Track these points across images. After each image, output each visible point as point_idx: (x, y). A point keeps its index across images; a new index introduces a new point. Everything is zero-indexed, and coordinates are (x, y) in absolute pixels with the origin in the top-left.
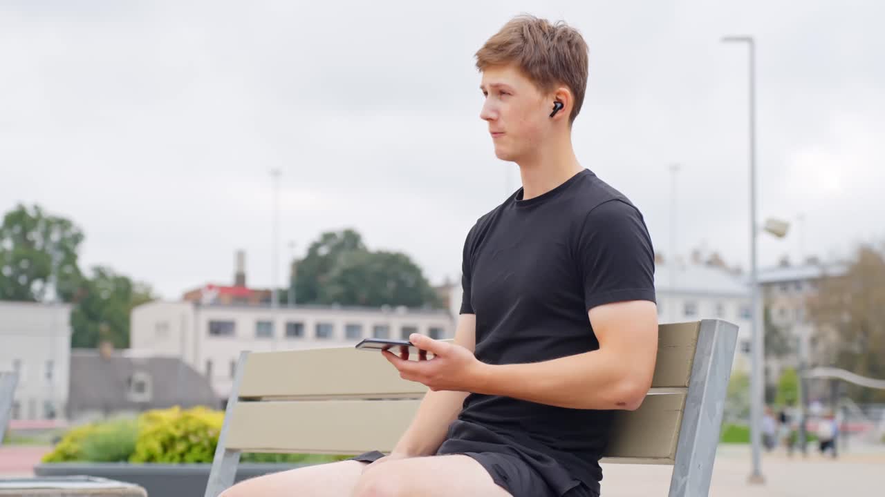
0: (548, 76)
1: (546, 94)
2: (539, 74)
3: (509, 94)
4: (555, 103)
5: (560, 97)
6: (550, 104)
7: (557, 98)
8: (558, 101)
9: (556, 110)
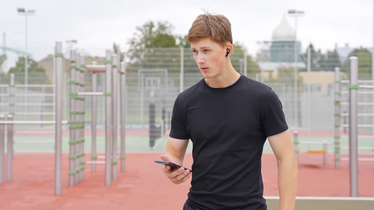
0: (224, 39)
1: (223, 47)
2: (220, 39)
3: (209, 51)
4: (227, 50)
5: (228, 48)
6: (225, 51)
7: (227, 48)
8: (228, 49)
9: (228, 53)
